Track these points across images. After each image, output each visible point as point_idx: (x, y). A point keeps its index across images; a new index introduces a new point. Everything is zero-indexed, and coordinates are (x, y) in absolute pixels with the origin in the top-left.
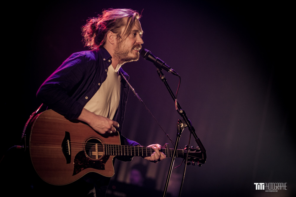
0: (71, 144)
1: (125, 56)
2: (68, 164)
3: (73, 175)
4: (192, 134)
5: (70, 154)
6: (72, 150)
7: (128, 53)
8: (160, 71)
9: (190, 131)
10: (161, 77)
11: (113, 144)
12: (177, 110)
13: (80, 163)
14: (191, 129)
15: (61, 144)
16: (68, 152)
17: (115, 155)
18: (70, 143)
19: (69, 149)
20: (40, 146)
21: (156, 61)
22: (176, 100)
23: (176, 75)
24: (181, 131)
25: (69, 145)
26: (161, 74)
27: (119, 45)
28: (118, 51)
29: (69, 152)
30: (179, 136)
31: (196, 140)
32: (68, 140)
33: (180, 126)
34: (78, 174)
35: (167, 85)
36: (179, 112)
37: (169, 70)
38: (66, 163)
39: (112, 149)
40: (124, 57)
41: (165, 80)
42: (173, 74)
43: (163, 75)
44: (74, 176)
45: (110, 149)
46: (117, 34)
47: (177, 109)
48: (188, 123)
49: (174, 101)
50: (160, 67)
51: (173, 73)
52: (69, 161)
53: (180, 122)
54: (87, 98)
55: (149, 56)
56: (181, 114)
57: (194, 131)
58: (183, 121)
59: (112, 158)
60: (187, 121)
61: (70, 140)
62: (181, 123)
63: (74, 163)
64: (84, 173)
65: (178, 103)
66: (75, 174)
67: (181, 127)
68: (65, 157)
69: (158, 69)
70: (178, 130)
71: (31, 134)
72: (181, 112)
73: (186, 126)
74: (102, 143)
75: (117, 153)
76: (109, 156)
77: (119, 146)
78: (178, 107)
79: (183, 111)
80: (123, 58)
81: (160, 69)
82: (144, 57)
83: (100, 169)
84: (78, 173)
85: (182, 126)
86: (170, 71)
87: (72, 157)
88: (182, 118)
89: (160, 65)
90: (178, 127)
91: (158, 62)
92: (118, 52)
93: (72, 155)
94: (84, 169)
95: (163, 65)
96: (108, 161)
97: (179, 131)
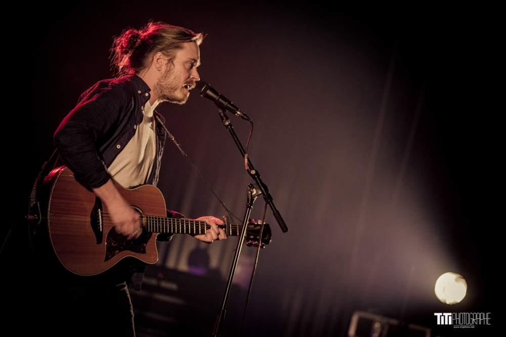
0: (103, 215)
1: (170, 92)
2: (99, 245)
3: (105, 261)
4: (268, 205)
5: (101, 230)
6: (104, 224)
7: (176, 89)
8: (224, 114)
9: (266, 201)
10: (224, 122)
11: (157, 215)
12: (248, 170)
13: (114, 244)
14: (268, 198)
15: (90, 215)
16: (99, 226)
17: (159, 231)
18: (102, 213)
19: (101, 223)
20: (63, 218)
21: (218, 98)
22: (246, 155)
23: (246, 119)
24: (252, 200)
25: (100, 217)
26: (225, 118)
27: (167, 74)
28: (163, 82)
29: (101, 227)
30: (250, 208)
31: (273, 214)
32: (99, 210)
33: (252, 192)
34: (111, 260)
35: (233, 133)
36: (249, 173)
37: (236, 113)
38: (96, 243)
39: (156, 224)
40: (168, 93)
41: (231, 126)
42: (243, 118)
43: (227, 119)
44: (107, 262)
45: (153, 224)
46: (169, 58)
47: (247, 168)
48: (263, 189)
49: (244, 156)
50: (224, 108)
51: (241, 116)
52: (99, 241)
53: (252, 187)
54: (119, 147)
55: (209, 92)
56: (253, 176)
57: (271, 200)
58: (255, 186)
59: (155, 236)
60: (262, 185)
61: (101, 210)
62: (253, 189)
63: (106, 243)
64: (119, 257)
65: (248, 160)
66: (107, 259)
67: (253, 194)
68: (94, 235)
69: (220, 111)
70: (248, 199)
71: (51, 199)
72: (253, 172)
73: (260, 192)
74: (142, 214)
75: (163, 228)
76: (152, 233)
77: (165, 219)
78: (249, 165)
79: (256, 171)
80: (166, 94)
81: (224, 111)
82: (201, 93)
83: (139, 253)
84: (111, 258)
85: (255, 192)
86: (238, 114)
87: (104, 235)
88: (254, 182)
89: (224, 105)
90: (248, 194)
91: (220, 100)
92: (162, 84)
93: (104, 232)
94: (119, 252)
95: (228, 105)
96: (150, 240)
97: (250, 201)
